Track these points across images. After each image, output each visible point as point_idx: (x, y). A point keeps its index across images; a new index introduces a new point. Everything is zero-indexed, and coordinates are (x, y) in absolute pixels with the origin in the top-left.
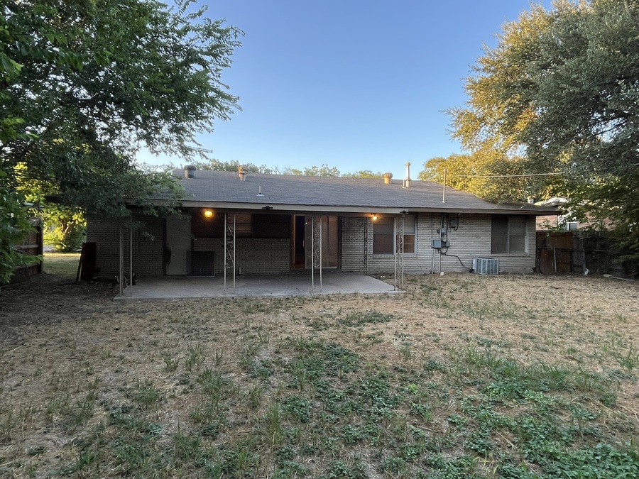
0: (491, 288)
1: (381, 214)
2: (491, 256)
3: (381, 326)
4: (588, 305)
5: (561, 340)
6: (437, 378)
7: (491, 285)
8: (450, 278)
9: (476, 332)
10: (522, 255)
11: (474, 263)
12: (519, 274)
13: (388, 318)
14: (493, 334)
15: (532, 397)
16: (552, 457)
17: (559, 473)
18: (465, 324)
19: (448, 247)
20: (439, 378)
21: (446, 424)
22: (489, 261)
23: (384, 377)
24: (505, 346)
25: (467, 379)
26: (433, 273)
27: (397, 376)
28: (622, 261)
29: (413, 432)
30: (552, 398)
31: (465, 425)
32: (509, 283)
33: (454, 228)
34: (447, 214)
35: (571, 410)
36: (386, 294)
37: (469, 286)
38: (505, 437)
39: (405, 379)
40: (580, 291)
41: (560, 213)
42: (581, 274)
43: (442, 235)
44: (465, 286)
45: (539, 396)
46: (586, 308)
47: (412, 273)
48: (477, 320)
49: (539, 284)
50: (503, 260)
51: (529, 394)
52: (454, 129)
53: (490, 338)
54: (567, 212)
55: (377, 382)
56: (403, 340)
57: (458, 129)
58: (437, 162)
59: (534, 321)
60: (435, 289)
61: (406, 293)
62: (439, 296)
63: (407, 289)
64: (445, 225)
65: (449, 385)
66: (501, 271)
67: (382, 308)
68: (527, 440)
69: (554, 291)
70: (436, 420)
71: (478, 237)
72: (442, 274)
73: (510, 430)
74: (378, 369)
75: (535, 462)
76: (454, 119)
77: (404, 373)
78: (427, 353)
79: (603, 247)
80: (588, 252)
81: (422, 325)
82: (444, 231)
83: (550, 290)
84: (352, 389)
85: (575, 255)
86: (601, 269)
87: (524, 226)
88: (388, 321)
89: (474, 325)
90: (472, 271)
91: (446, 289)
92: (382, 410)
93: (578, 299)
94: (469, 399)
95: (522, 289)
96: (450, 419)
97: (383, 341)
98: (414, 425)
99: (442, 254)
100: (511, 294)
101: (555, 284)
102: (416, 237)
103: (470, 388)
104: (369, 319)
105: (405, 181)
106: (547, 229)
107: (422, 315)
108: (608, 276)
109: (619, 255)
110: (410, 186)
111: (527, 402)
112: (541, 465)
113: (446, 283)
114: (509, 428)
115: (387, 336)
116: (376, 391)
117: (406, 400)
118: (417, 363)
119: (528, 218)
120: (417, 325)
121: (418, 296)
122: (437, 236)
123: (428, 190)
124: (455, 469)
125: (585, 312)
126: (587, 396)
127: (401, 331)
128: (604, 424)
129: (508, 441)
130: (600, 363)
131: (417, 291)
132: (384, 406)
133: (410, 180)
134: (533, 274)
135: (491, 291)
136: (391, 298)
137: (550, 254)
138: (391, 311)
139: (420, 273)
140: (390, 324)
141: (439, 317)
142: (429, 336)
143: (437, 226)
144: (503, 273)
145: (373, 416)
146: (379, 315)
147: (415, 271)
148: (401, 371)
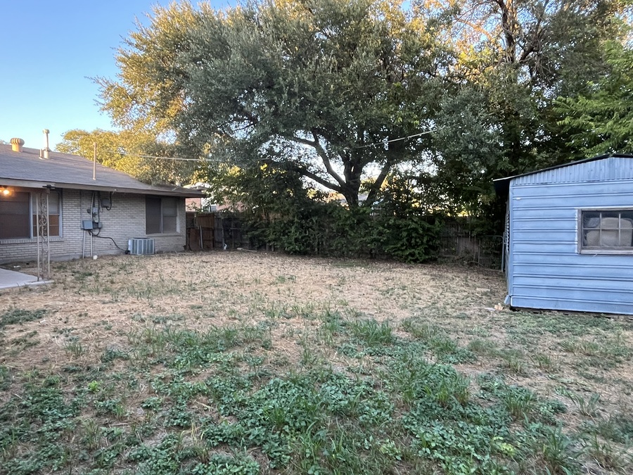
0: (150, 268)
1: (15, 187)
2: (146, 236)
3: (32, 326)
4: (232, 274)
5: (221, 305)
6: (120, 367)
7: (150, 264)
8: (104, 262)
9: (148, 312)
10: (174, 234)
11: (129, 244)
12: (172, 252)
13: (39, 315)
14: (164, 310)
15: (214, 359)
16: (242, 404)
17: (250, 415)
18: (134, 306)
19: (100, 228)
20: (122, 366)
21: (141, 411)
22: (145, 242)
23: (51, 384)
24: (179, 319)
25: (152, 360)
26: (83, 258)
27: (70, 378)
28: (249, 236)
29: (105, 434)
30: (230, 355)
31: (161, 405)
32: (165, 261)
33: (107, 207)
34: (99, 192)
35: (246, 360)
36: (26, 287)
37: (128, 268)
38: (201, 402)
39: (81, 379)
40: (224, 262)
41: (205, 196)
42: (221, 249)
43: (94, 215)
44: (123, 268)
45: (220, 356)
46: (231, 276)
47: (57, 260)
48: (145, 300)
49: (192, 260)
50: (158, 240)
51: (212, 357)
52: (102, 101)
53: (163, 315)
54: (210, 195)
55: (43, 392)
56: (67, 336)
57: (107, 102)
58: (78, 135)
59: (196, 293)
60: (91, 275)
61: (54, 283)
62: (97, 281)
63: (55, 277)
64: (96, 204)
65: (135, 370)
66: (156, 250)
67: (24, 304)
68: (219, 397)
69: (204, 264)
70: (129, 411)
71: (132, 217)
72: (95, 257)
73: (204, 395)
74: (41, 377)
75: (230, 414)
76: (103, 89)
77: (78, 373)
78: (101, 343)
79: (236, 225)
80: (226, 230)
81: (86, 315)
82: (95, 210)
83: (202, 264)
84: (6, 413)
85: (216, 232)
86: (235, 244)
87: (176, 207)
88: (41, 318)
89: (144, 305)
90: (127, 252)
91: (103, 274)
92: (59, 424)
93: (225, 270)
94: (160, 378)
95: (179, 265)
96: (144, 405)
97: (39, 343)
98: (106, 425)
99: (94, 236)
100: (170, 272)
101: (204, 258)
102: (60, 218)
103: (157, 367)
104: (10, 320)
105: (43, 151)
106: (194, 210)
107: (83, 304)
108: (240, 249)
109: (247, 232)
110: (50, 158)
111: (211, 365)
112: (235, 415)
113: (102, 267)
114: (202, 392)
115: (44, 336)
116: (45, 403)
117: (88, 402)
118: (92, 357)
119: (179, 199)
120: (80, 315)
121: (71, 284)
122: (88, 217)
123: (73, 164)
124: (164, 452)
125: (232, 279)
126: (253, 345)
127: (62, 326)
128: (269, 364)
129: (204, 405)
130: (253, 318)
131: (69, 279)
132: (60, 418)
133: (49, 151)
134: (184, 251)
135: (151, 270)
136: (35, 291)
137: (198, 232)
138: (40, 306)
139: (67, 259)
140: (43, 321)
141: (104, 303)
142: (99, 325)
143: (87, 205)
144: (157, 253)
145: (48, 435)
146: (24, 313)
147: (61, 256)
148: (74, 371)
